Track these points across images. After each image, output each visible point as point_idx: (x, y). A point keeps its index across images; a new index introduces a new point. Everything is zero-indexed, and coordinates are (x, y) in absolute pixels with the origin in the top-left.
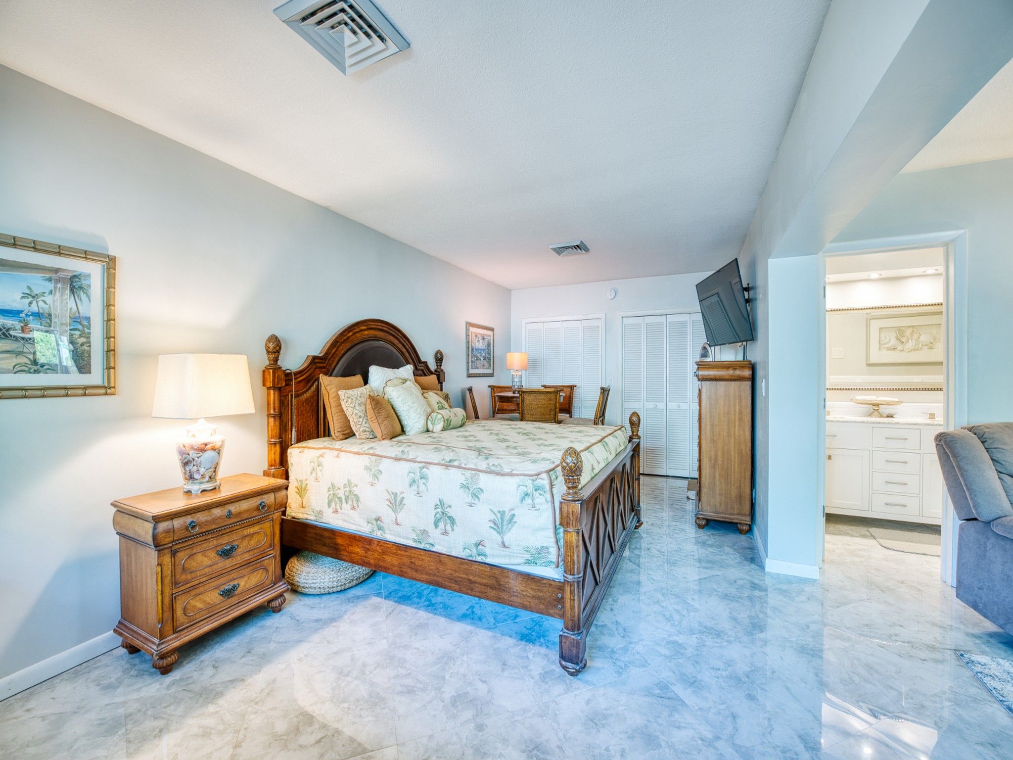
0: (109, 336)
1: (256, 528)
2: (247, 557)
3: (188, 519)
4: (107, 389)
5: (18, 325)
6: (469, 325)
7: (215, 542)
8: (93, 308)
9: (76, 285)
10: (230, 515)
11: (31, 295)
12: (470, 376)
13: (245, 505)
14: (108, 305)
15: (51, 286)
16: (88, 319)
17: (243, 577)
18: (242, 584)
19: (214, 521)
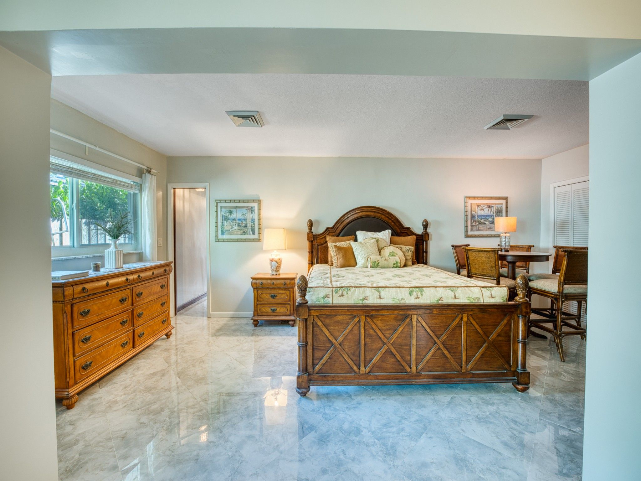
0: (259, 224)
1: (283, 292)
2: (280, 301)
3: (261, 281)
4: (259, 240)
5: (241, 223)
6: (467, 198)
7: (269, 292)
8: (256, 217)
9: (252, 210)
10: (273, 284)
11: (243, 215)
12: (467, 236)
13: (278, 282)
14: (259, 215)
15: (247, 211)
16: (255, 219)
17: (278, 307)
18: (278, 310)
19: (268, 284)
